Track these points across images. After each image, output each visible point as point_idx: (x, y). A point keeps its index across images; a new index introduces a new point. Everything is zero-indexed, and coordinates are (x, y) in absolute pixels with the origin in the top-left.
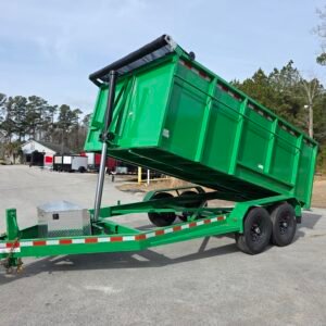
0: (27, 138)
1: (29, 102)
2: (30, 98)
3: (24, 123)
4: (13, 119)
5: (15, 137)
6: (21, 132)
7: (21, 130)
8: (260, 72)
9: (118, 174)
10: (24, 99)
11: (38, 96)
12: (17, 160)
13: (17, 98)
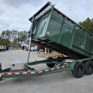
0: (23, 42)
1: (23, 33)
2: (24, 32)
3: (22, 39)
4: (20, 37)
5: (20, 42)
6: (22, 41)
7: (22, 40)
8: (88, 18)
9: (40, 51)
10: (22, 32)
11: (25, 31)
12: (20, 48)
13: (20, 32)
